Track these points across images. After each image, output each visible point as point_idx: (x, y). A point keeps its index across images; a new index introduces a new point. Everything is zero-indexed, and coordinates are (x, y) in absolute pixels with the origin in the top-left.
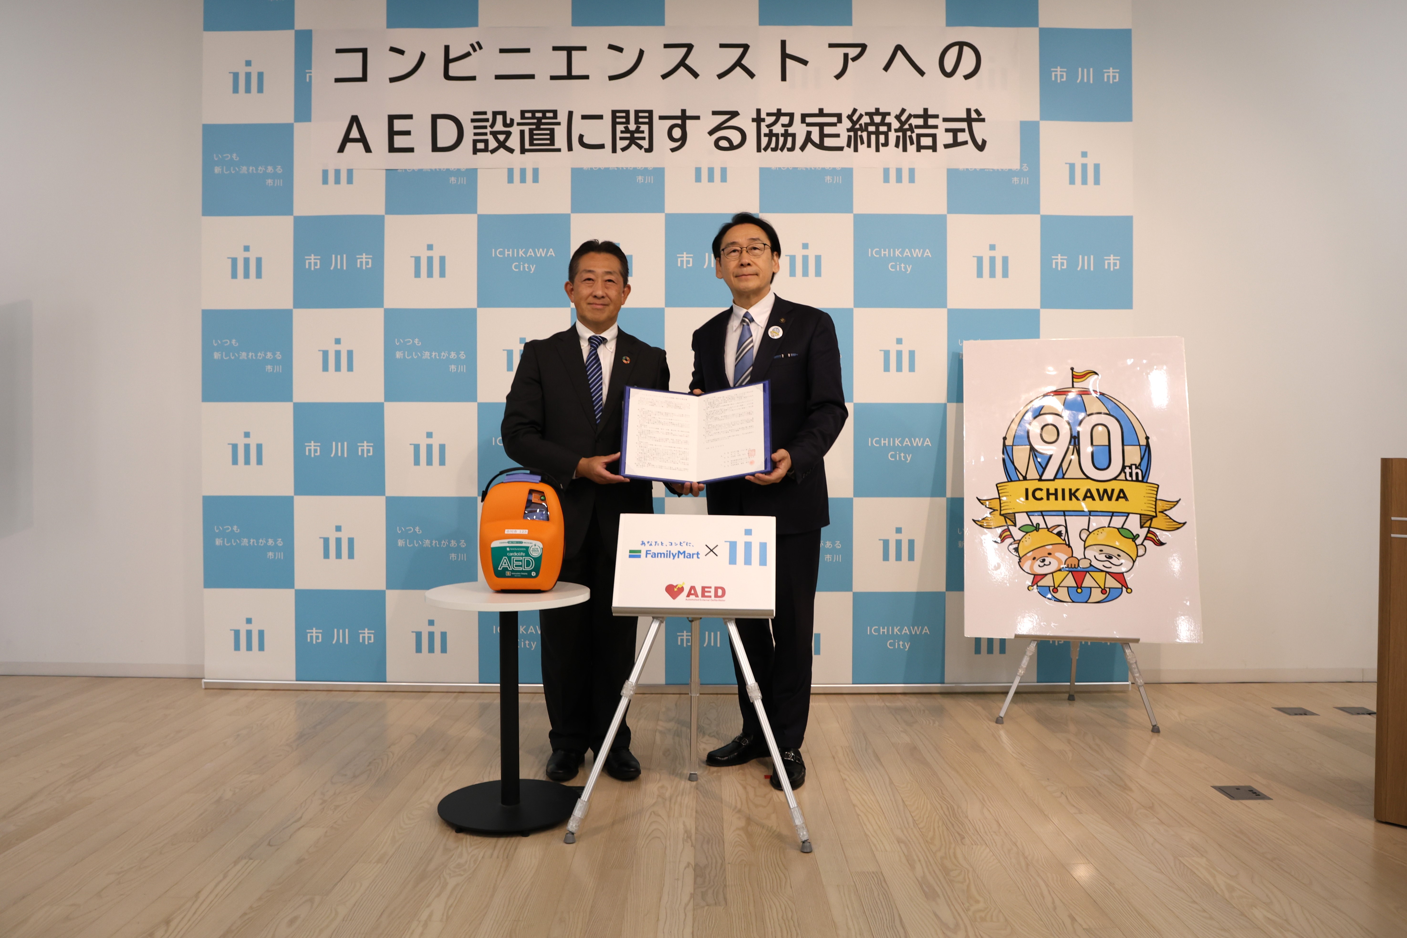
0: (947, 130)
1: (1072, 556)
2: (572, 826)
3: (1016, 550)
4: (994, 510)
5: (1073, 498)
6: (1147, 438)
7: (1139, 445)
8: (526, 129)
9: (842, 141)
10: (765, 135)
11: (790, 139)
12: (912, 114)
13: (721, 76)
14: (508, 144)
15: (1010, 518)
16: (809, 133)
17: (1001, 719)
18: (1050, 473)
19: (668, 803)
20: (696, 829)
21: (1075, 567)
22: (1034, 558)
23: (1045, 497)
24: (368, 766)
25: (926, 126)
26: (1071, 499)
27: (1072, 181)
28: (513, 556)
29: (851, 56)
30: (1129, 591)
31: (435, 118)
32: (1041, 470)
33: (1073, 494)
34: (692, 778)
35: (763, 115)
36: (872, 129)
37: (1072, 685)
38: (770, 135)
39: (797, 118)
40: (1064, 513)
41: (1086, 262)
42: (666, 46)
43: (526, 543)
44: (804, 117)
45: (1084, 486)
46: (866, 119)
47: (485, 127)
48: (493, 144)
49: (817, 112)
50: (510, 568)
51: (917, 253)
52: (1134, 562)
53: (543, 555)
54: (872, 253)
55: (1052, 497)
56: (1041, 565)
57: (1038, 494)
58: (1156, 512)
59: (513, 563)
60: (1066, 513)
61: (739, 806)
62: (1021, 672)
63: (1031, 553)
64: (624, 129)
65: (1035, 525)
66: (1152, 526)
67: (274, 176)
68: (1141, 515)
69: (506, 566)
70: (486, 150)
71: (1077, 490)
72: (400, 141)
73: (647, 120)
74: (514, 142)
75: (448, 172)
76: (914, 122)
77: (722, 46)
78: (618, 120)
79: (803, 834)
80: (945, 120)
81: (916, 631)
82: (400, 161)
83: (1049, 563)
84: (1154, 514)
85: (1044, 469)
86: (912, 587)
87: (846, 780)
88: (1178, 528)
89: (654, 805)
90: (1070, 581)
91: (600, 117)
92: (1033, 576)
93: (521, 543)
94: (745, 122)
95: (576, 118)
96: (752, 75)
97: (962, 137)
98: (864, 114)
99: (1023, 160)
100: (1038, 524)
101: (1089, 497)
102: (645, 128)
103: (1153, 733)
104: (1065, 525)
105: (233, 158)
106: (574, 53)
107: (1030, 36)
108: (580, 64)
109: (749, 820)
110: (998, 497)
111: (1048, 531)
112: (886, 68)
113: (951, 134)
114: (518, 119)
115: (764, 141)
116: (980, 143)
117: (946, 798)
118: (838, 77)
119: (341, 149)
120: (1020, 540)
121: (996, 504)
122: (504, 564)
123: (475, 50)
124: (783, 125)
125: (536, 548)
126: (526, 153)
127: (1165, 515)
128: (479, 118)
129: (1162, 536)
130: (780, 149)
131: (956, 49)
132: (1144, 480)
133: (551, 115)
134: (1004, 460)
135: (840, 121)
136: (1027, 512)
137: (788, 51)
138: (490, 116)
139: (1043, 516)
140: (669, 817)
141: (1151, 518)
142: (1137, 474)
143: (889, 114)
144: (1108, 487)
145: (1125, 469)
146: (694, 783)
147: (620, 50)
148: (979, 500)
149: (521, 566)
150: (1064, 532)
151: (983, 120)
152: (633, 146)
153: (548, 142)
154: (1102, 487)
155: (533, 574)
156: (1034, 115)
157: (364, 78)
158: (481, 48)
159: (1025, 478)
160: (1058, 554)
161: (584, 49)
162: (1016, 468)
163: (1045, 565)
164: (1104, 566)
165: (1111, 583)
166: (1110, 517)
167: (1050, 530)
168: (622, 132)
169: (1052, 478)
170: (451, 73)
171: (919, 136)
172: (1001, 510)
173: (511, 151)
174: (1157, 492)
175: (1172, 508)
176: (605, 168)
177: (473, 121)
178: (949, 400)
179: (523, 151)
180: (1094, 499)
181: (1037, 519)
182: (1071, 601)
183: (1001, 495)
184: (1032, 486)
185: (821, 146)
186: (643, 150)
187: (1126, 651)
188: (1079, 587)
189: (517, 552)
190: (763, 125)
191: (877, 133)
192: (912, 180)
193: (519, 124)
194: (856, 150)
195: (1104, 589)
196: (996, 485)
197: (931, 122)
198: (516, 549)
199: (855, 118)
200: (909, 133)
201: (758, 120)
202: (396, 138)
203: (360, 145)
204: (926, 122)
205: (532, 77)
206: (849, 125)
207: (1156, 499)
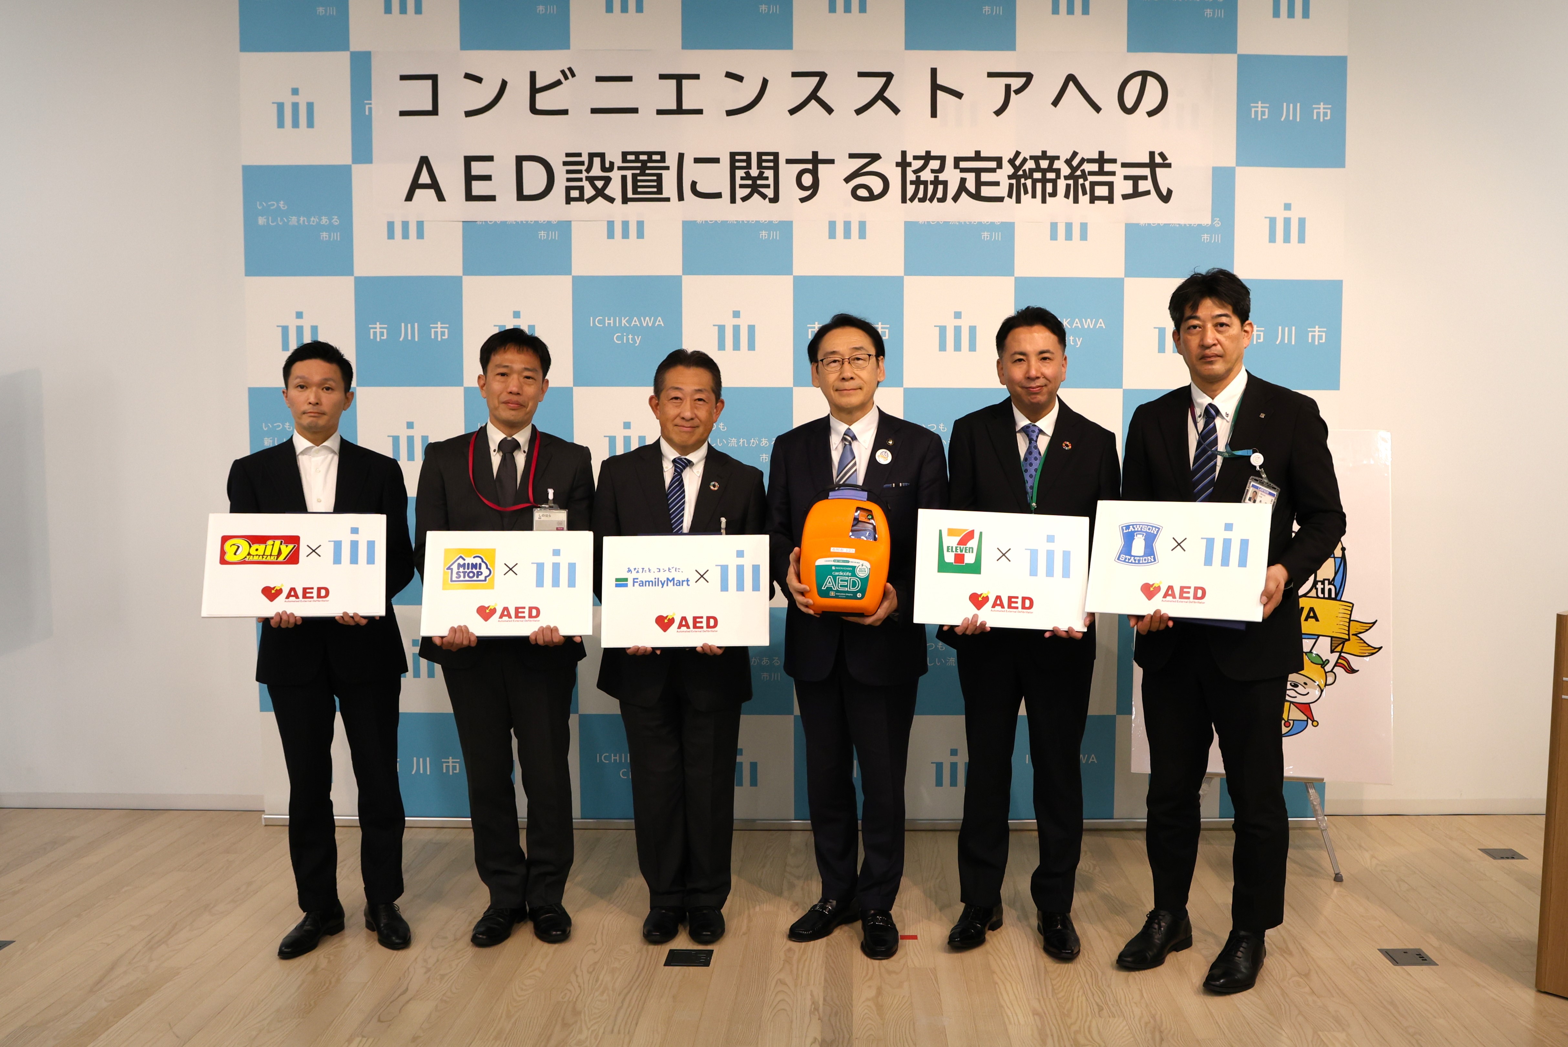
0: (1126, 178)
6: (1343, 549)
7: (1334, 557)
8: (629, 174)
9: (1002, 191)
10: (912, 183)
11: (940, 188)
12: (1086, 158)
13: (859, 111)
14: (607, 192)
16: (963, 181)
19: (795, 969)
20: (824, 1000)
25: (1101, 172)
27: (1273, 239)
29: (1013, 88)
30: (1315, 724)
31: (520, 160)
35: (909, 159)
36: (1037, 175)
38: (917, 182)
39: (950, 163)
41: (1286, 335)
42: (795, 74)
46: (1031, 164)
47: (580, 172)
48: (589, 192)
49: (973, 155)
51: (1089, 323)
52: (1322, 691)
58: (1349, 635)
64: (744, 175)
66: (1344, 650)
67: (330, 228)
68: (1332, 637)
70: (581, 198)
72: (478, 188)
73: (771, 164)
74: (614, 190)
75: (537, 226)
76: (1088, 167)
77: (861, 74)
78: (737, 164)
80: (1124, 165)
82: (479, 211)
84: (1347, 637)
88: (1373, 654)
91: (716, 161)
94: (888, 167)
95: (688, 162)
96: (896, 110)
97: (1143, 186)
98: (1028, 158)
99: (1214, 215)
102: (769, 173)
103: (1336, 882)
105: (280, 206)
106: (684, 82)
107: (1227, 64)
108: (692, 95)
112: (1055, 103)
113: (1131, 182)
114: (618, 163)
115: (911, 189)
116: (1165, 193)
118: (998, 113)
119: (409, 197)
123: (566, 78)
124: (933, 171)
126: (629, 203)
127: (1359, 639)
128: (572, 160)
129: (1354, 662)
130: (929, 200)
131: (1139, 79)
132: (1338, 597)
133: (658, 157)
135: (1000, 166)
137: (940, 82)
138: (585, 158)
140: (796, 985)
141: (1344, 641)
142: (1330, 590)
143: (1058, 158)
145: (1317, 584)
147: (740, 79)
152: (756, 195)
153: (655, 190)
156: (1228, 159)
157: (434, 112)
158: (573, 75)
161: (696, 77)
165: (1296, 714)
168: (742, 178)
170: (539, 106)
171: (1093, 184)
173: (611, 200)
174: (1351, 611)
175: (1367, 630)
176: (722, 221)
177: (565, 163)
179: (625, 200)
185: (977, 196)
186: (767, 199)
190: (909, 170)
191: (1044, 181)
192: (1084, 236)
193: (620, 168)
194: (1018, 201)
195: (1288, 722)
197: (1108, 167)
199: (1018, 163)
200: (1081, 181)
201: (903, 164)
202: (475, 184)
203: (431, 192)
204: (1101, 167)
205: (635, 111)
206: (1011, 171)
207: (1350, 620)
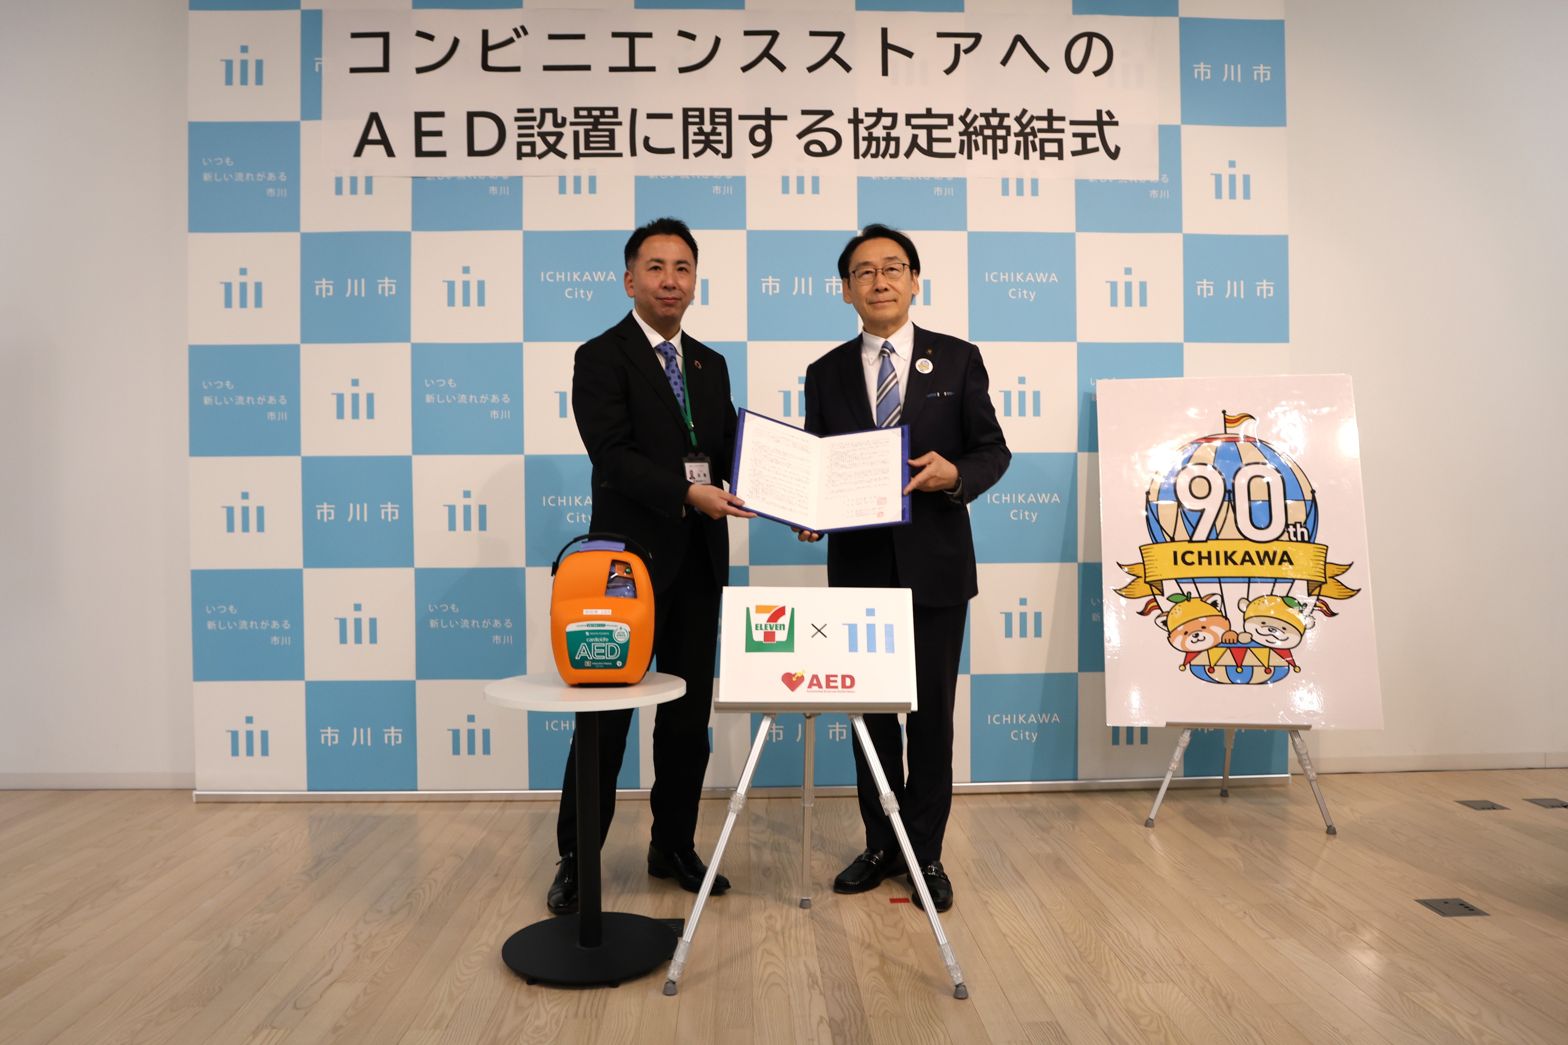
0: (1075, 135)
1: (1230, 630)
2: (673, 974)
3: (1165, 623)
4: (1138, 577)
5: (1229, 561)
6: (1313, 492)
7: (1304, 500)
8: (581, 129)
9: (954, 147)
10: (864, 139)
11: (893, 144)
12: (1035, 115)
13: (811, 69)
14: (560, 147)
15: (1156, 586)
16: (915, 137)
17: (1150, 821)
18: (1201, 533)
19: (780, 938)
20: (822, 971)
21: (1234, 643)
22: (1186, 633)
23: (1196, 561)
24: (407, 898)
25: (1050, 129)
26: (1226, 563)
27: (1219, 195)
28: (594, 642)
29: (963, 48)
30: (1297, 669)
31: (471, 116)
32: (1191, 530)
33: (1229, 558)
34: (804, 904)
35: (861, 116)
36: (988, 132)
37: (1226, 778)
38: (870, 139)
39: (901, 120)
40: (1220, 580)
41: (1235, 289)
42: (747, 33)
43: (609, 625)
44: (909, 117)
45: (1241, 548)
46: (981, 121)
47: (532, 127)
48: (541, 147)
49: (924, 112)
50: (590, 657)
51: (1042, 278)
52: (1302, 635)
53: (630, 641)
54: (990, 277)
55: (1205, 562)
56: (1193, 641)
57: (1189, 558)
58: (1325, 578)
59: (594, 650)
60: (1222, 580)
61: (867, 939)
62: (1174, 766)
63: (1182, 627)
64: (697, 131)
65: (1186, 594)
66: (1321, 594)
67: (277, 184)
68: (1308, 581)
69: (585, 654)
70: (532, 154)
71: (1234, 553)
72: (428, 144)
73: (724, 120)
74: (566, 145)
75: (488, 181)
76: (1037, 124)
77: (813, 34)
78: (690, 120)
79: (958, 977)
80: (1073, 123)
81: (1045, 718)
82: (429, 167)
83: (1203, 638)
84: (1323, 580)
85: (1195, 529)
86: (1039, 668)
87: (987, 902)
88: (1352, 596)
89: (764, 940)
90: (1228, 659)
91: (669, 116)
92: (1185, 654)
93: (604, 625)
94: (840, 123)
95: (641, 118)
96: (848, 68)
97: (1092, 143)
98: (979, 115)
99: (1161, 172)
100: (1189, 593)
101: (1247, 561)
102: (722, 129)
103: (1328, 835)
104: (1221, 594)
105: (226, 163)
106: (637, 40)
107: (1170, 26)
108: (645, 53)
109: (883, 957)
110: (1142, 562)
111: (1201, 600)
112: (1004, 62)
113: (1079, 140)
114: (571, 118)
115: (863, 146)
116: (1113, 150)
117: (1111, 923)
118: (948, 71)
119: (358, 153)
120: (1169, 612)
121: (1139, 571)
122: (582, 651)
123: (519, 36)
124: (885, 128)
125: (622, 631)
126: (581, 158)
127: (1336, 581)
128: (524, 115)
129: (1334, 605)
130: (881, 156)
131: (1084, 41)
132: (1311, 540)
133: (610, 113)
134: (1147, 518)
135: (951, 123)
136: (1176, 579)
137: (890, 41)
138: (537, 114)
139: (1195, 583)
140: (785, 956)
141: (1321, 585)
142: (1302, 533)
143: (1008, 115)
144: (1271, 548)
145: (1289, 527)
146: (807, 911)
147: (692, 37)
148: (1120, 565)
149: (604, 654)
150: (1219, 602)
151: (1116, 123)
152: (709, 151)
153: (607, 145)
154: (1262, 548)
155: (619, 664)
156: (1174, 118)
157: (385, 68)
158: (526, 33)
159: (1173, 540)
160: (1214, 628)
161: (649, 35)
162: (1162, 528)
163: (1198, 640)
164: (1267, 641)
165: (1276, 660)
166: (1272, 584)
167: (1204, 600)
168: (695, 134)
169: (1204, 539)
170: (491, 63)
171: (1043, 141)
172: (1145, 577)
173: (563, 155)
174: (1326, 554)
175: (1344, 572)
176: (675, 176)
177: (517, 119)
178: (1081, 448)
179: (577, 155)
180: (1253, 563)
181: (1188, 588)
182: (1230, 682)
183: (1145, 559)
184: (1181, 548)
185: (929, 152)
186: (720, 155)
187: (1295, 739)
188: (1239, 665)
189: (599, 636)
190: (861, 127)
191: (995, 138)
192: (1035, 192)
193: (572, 124)
194: (970, 157)
195: (1269, 668)
196: (1140, 548)
197: (1057, 125)
198: (597, 634)
199: (968, 119)
200: (1031, 138)
201: (856, 121)
202: (425, 140)
203: (381, 148)
204: (1050, 125)
205: (587, 68)
206: (962, 127)
207: (1326, 563)
